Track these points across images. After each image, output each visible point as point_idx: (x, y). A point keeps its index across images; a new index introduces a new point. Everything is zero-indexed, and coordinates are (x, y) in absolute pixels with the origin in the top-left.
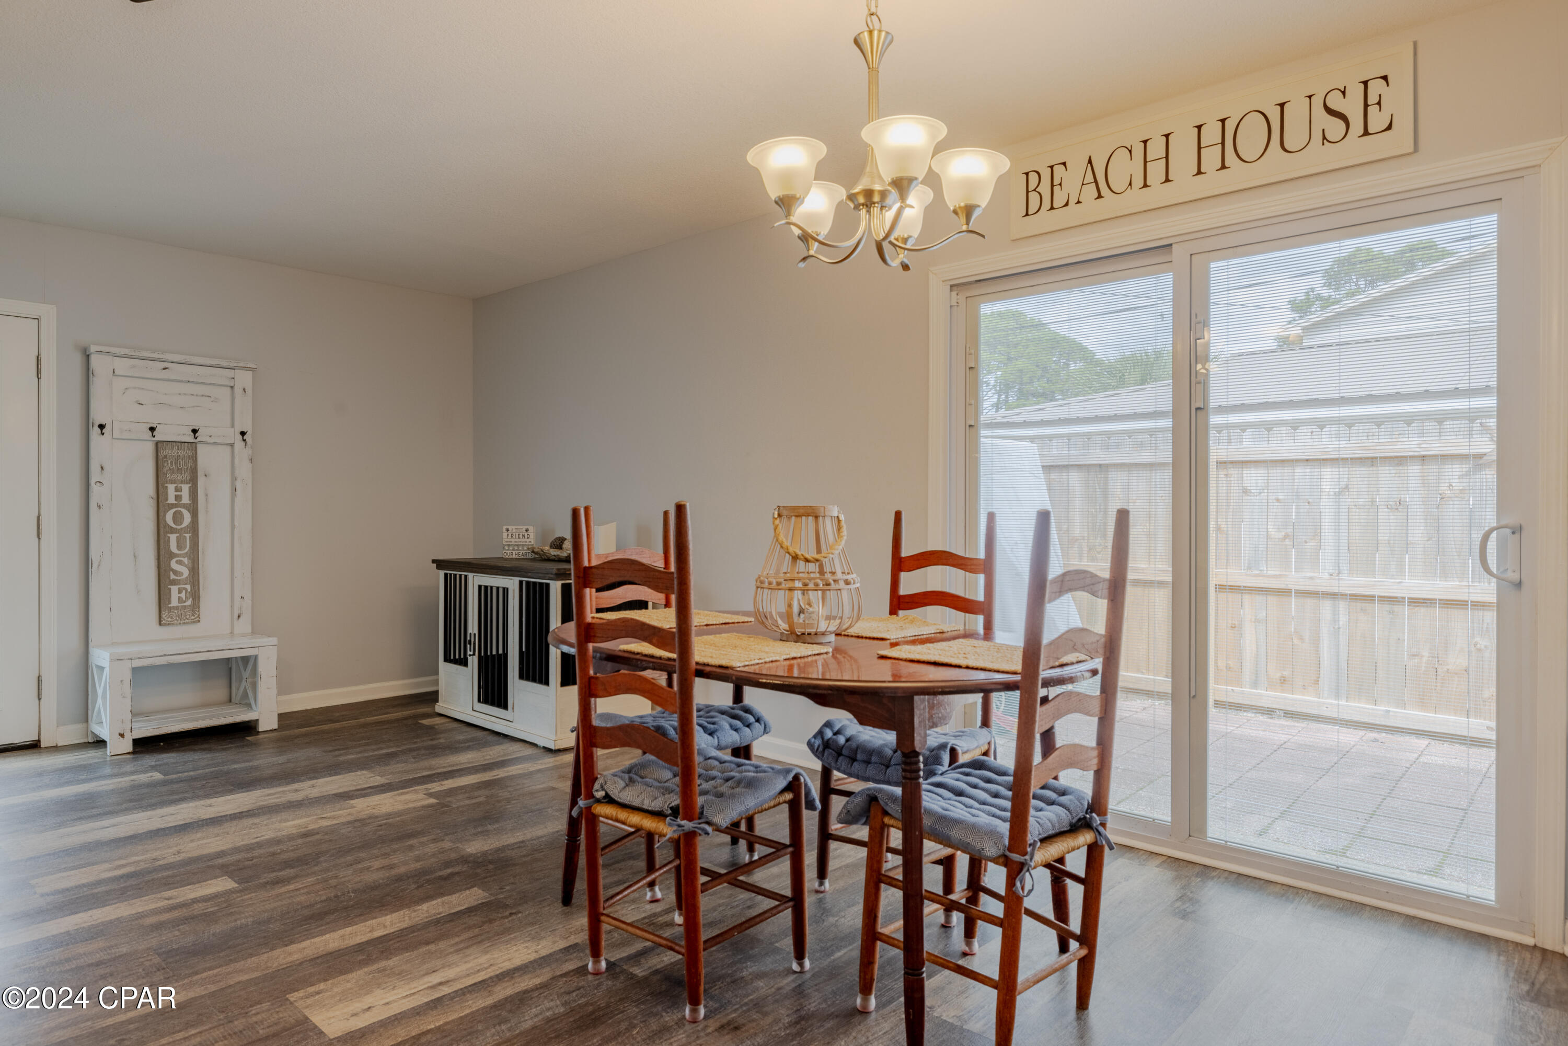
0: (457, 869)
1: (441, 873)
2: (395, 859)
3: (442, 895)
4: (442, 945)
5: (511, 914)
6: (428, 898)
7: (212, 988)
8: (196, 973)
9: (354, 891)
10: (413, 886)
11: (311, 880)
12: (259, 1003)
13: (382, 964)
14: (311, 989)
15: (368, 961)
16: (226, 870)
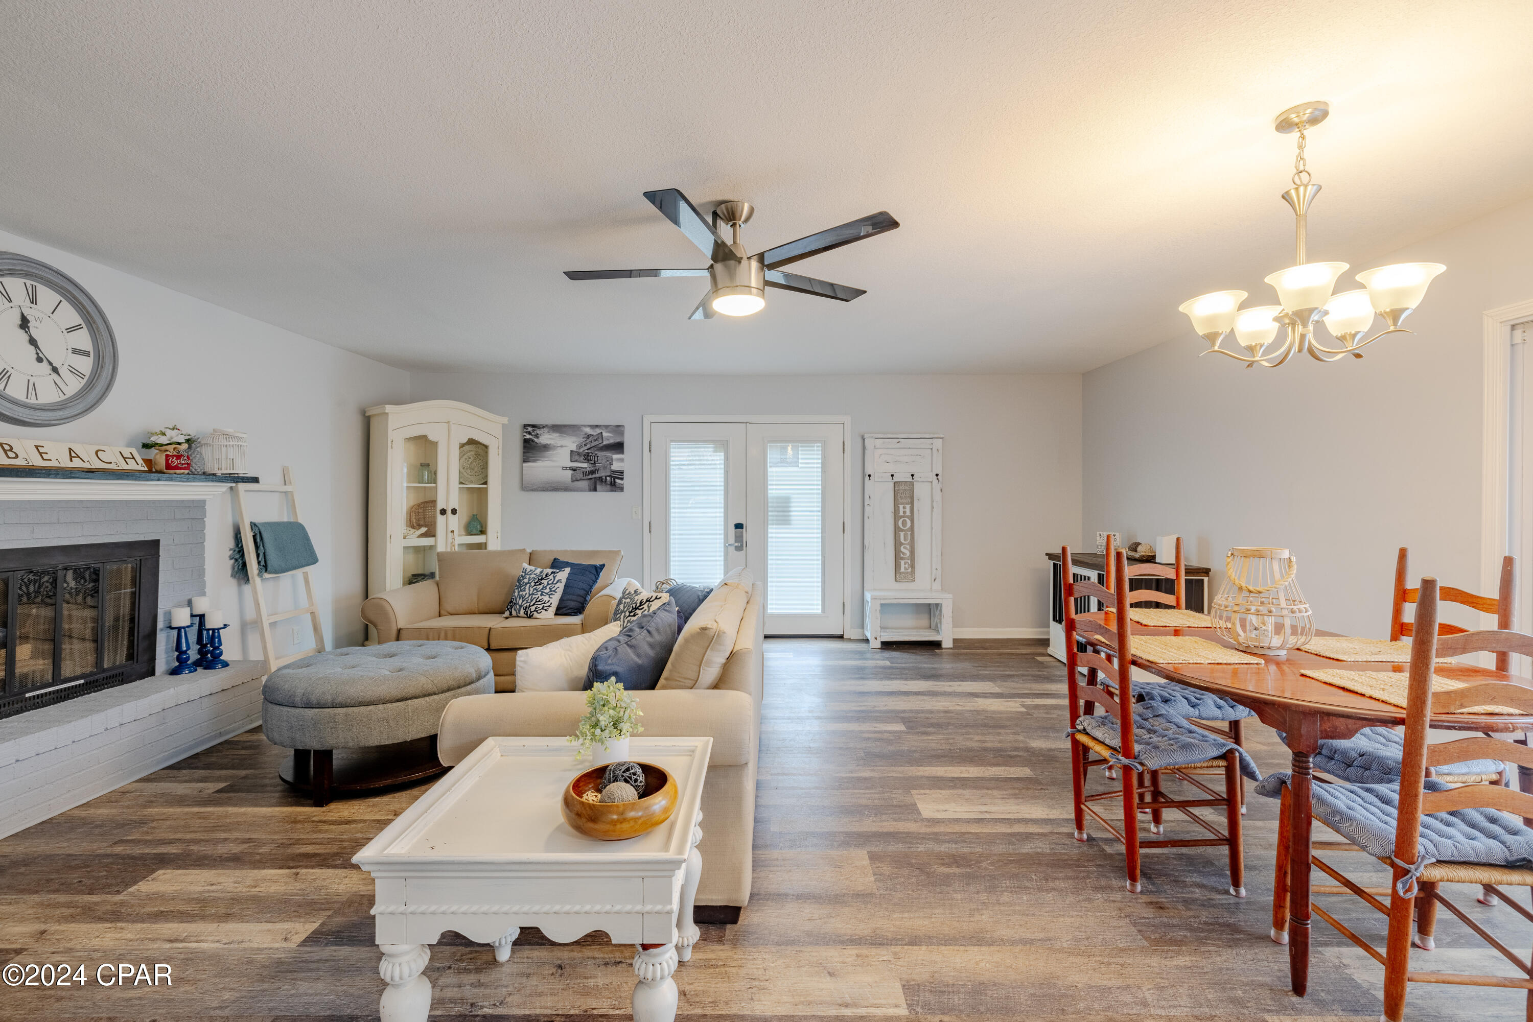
0: (1020, 754)
1: (1010, 753)
2: (988, 738)
3: (1006, 766)
4: (995, 792)
5: (1042, 789)
6: (997, 765)
7: (881, 775)
8: (877, 766)
9: (960, 749)
10: (992, 756)
11: (941, 737)
12: (898, 789)
13: (960, 791)
14: (922, 791)
15: (954, 787)
16: (904, 721)
